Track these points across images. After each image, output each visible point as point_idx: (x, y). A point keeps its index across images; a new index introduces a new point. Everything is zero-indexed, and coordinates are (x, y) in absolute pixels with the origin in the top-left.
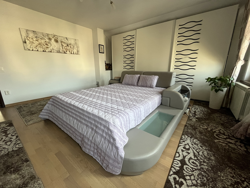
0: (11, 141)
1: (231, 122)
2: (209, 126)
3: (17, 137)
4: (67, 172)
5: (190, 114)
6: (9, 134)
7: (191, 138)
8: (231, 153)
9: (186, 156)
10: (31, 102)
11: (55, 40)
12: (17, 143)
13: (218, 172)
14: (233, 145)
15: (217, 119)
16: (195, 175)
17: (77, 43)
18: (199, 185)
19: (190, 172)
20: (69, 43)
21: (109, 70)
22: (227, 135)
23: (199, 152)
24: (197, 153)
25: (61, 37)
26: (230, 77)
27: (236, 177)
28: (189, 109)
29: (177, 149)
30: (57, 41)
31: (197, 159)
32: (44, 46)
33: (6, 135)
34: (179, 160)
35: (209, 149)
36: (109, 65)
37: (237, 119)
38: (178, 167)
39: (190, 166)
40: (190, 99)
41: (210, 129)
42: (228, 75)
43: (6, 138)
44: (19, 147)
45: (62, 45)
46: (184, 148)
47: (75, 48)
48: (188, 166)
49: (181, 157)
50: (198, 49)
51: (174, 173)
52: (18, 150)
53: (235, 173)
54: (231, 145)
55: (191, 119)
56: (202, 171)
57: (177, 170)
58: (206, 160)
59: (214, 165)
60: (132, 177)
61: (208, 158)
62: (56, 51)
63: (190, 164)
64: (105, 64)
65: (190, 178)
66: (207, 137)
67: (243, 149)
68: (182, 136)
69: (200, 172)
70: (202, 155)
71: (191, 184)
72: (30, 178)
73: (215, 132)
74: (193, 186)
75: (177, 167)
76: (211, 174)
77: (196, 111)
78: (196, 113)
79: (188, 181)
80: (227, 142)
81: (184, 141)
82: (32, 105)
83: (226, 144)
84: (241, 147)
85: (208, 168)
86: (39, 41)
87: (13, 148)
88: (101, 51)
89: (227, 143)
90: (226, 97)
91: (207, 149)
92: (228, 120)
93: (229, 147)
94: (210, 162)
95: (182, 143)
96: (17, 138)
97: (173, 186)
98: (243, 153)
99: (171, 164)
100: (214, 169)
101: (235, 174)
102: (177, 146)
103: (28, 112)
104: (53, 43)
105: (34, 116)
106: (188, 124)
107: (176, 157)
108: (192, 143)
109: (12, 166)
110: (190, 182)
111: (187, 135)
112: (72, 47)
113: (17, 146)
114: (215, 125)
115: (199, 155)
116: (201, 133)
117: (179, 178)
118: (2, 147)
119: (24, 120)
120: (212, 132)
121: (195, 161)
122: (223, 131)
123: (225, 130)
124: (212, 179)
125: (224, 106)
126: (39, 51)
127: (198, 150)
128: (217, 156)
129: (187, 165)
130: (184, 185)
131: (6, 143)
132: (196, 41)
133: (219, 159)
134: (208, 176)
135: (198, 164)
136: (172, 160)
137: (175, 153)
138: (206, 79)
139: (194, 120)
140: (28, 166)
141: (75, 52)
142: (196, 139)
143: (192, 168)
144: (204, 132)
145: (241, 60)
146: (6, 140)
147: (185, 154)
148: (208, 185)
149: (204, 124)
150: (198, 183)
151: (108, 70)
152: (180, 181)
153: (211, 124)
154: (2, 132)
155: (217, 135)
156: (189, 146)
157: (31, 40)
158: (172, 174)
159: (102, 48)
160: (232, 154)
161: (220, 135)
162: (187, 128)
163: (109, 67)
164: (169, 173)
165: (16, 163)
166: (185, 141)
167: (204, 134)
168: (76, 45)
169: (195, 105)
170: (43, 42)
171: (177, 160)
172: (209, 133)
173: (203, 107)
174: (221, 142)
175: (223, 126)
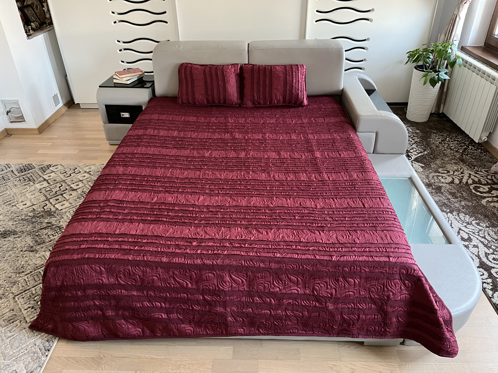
2: (451, 173)
9: (478, 253)
15: (445, 150)
22: (486, 182)
23: (485, 237)
24: (483, 239)
31: (494, 251)
34: (479, 267)
37: (477, 141)
38: (488, 278)
41: (457, 180)
48: (495, 269)
51: (494, 290)
63: (494, 263)
66: (469, 201)
70: (492, 239)
73: (467, 182)
91: (487, 224)
92: (461, 146)
108: (462, 224)
114: (457, 167)
115: (489, 243)
116: (453, 195)
120: (465, 187)
121: (494, 256)
122: (474, 176)
123: (476, 173)
127: (482, 234)
129: (493, 267)
139: (417, 167)
142: (460, 212)
144: (455, 191)
147: (474, 250)
149: (440, 171)
153: (449, 167)
155: (475, 190)
156: (464, 231)
161: (479, 187)
167: (459, 194)
172: (464, 191)
174: (490, 200)
175: (467, 164)
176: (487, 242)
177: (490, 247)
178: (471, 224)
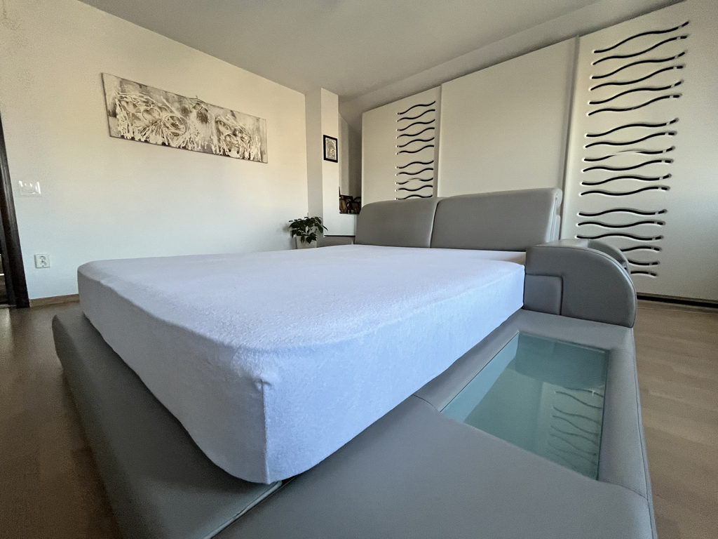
11: (200, 115)
20: (237, 128)
21: (350, 213)
32: (167, 129)
36: (350, 200)
45: (219, 132)
47: (256, 142)
62: (200, 148)
86: (154, 115)
88: (329, 155)
104: (193, 122)
112: (246, 138)
126: (151, 142)
141: (253, 154)
151: (347, 213)
157: (131, 109)
163: (351, 205)
168: (259, 135)
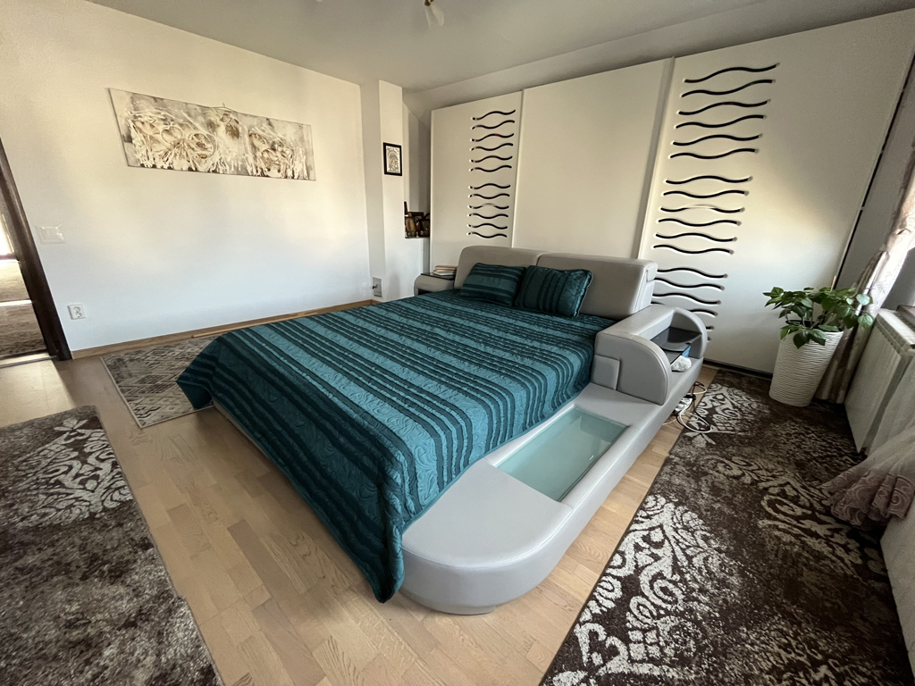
0: (96, 477)
1: (835, 456)
2: (751, 468)
3: (115, 465)
4: (264, 587)
5: (693, 419)
6: (91, 453)
7: (677, 505)
8: (805, 569)
9: (647, 566)
10: (152, 345)
11: (229, 129)
12: (114, 486)
13: (741, 628)
14: (820, 543)
15: (785, 443)
16: (660, 628)
17: (305, 138)
18: (667, 660)
19: (646, 620)
20: (277, 140)
21: (420, 236)
22: (808, 504)
23: (692, 557)
24: (684, 558)
25: (251, 116)
26: (861, 292)
27: (798, 648)
28: (694, 400)
29: (622, 540)
30: (234, 133)
31: (680, 581)
32: (192, 151)
33: (83, 458)
34: (619, 578)
35: (732, 548)
36: (420, 217)
37: (859, 450)
38: (611, 600)
39: (653, 601)
40: (699, 362)
41: (749, 478)
42: (855, 284)
43: (83, 465)
44: (123, 498)
45: (254, 146)
46: (646, 539)
47: (299, 155)
48: (645, 599)
49: (627, 567)
50: (751, 178)
51: (596, 619)
52: (119, 507)
53: (799, 634)
54: (810, 541)
55: (690, 439)
56: (689, 620)
57: (605, 609)
58: (709, 586)
59: (735, 604)
60: (458, 619)
61: (717, 580)
62: (233, 169)
63: (654, 593)
64: (403, 215)
65: (644, 638)
66: (733, 509)
67: (851, 558)
68: (646, 497)
69: (680, 623)
70: (703, 567)
71: (640, 657)
72: (158, 597)
73: (766, 489)
74: (648, 662)
75: (606, 598)
76: (714, 631)
77: (717, 409)
78: (714, 416)
79: (636, 646)
80: (800, 532)
81: (648, 517)
82: (155, 354)
83: (797, 536)
84: (848, 551)
85: (709, 613)
86: (175, 134)
87: (103, 501)
88: (391, 167)
89: (800, 535)
90: (836, 363)
91: (724, 548)
92: (826, 451)
93: (803, 549)
94: (724, 592)
95: (642, 522)
96: (116, 471)
97: (582, 655)
98: (845, 574)
99: (591, 588)
100: (732, 617)
101: (795, 639)
102: (623, 531)
103: (142, 381)
104: (222, 139)
105: (162, 394)
106: (677, 455)
107: (611, 567)
108: (675, 524)
109: (105, 558)
110: (642, 649)
111: (664, 497)
112: (288, 152)
113: (116, 496)
114: (773, 467)
115: (689, 567)
116: (715, 490)
117: (608, 635)
118: (71, 494)
119: (131, 406)
120: (754, 493)
121: (671, 586)
122: (794, 489)
123: (803, 487)
124: (715, 648)
125: (825, 396)
126: (175, 168)
127: (692, 551)
128: (753, 575)
129: (643, 596)
130: (617, 657)
131: (83, 483)
132: (747, 145)
133: (755, 587)
134: (704, 638)
135: (681, 597)
136: (598, 576)
137: (610, 555)
138: (765, 294)
139: (701, 441)
140: (152, 560)
141: (298, 171)
142: (693, 511)
143: (658, 608)
144: (727, 488)
145: (910, 231)
146: (82, 475)
147: (643, 558)
148: (697, 665)
149: (734, 458)
150: (665, 655)
151: (415, 236)
152: (607, 645)
153: (760, 462)
154: (70, 448)
155: (771, 503)
156: (663, 532)
157: (148, 131)
158: (588, 622)
159: (396, 157)
160: (805, 574)
161: (782, 504)
162: (672, 469)
163: (421, 223)
164: (580, 616)
165: (114, 549)
166: (656, 514)
167: (728, 494)
168: (303, 146)
169: (720, 386)
170: (187, 135)
171: (614, 577)
172: (743, 495)
173: (747, 393)
174: (780, 527)
175: (803, 472)
176: (686, 564)
177: (681, 574)
178: (693, 533)
